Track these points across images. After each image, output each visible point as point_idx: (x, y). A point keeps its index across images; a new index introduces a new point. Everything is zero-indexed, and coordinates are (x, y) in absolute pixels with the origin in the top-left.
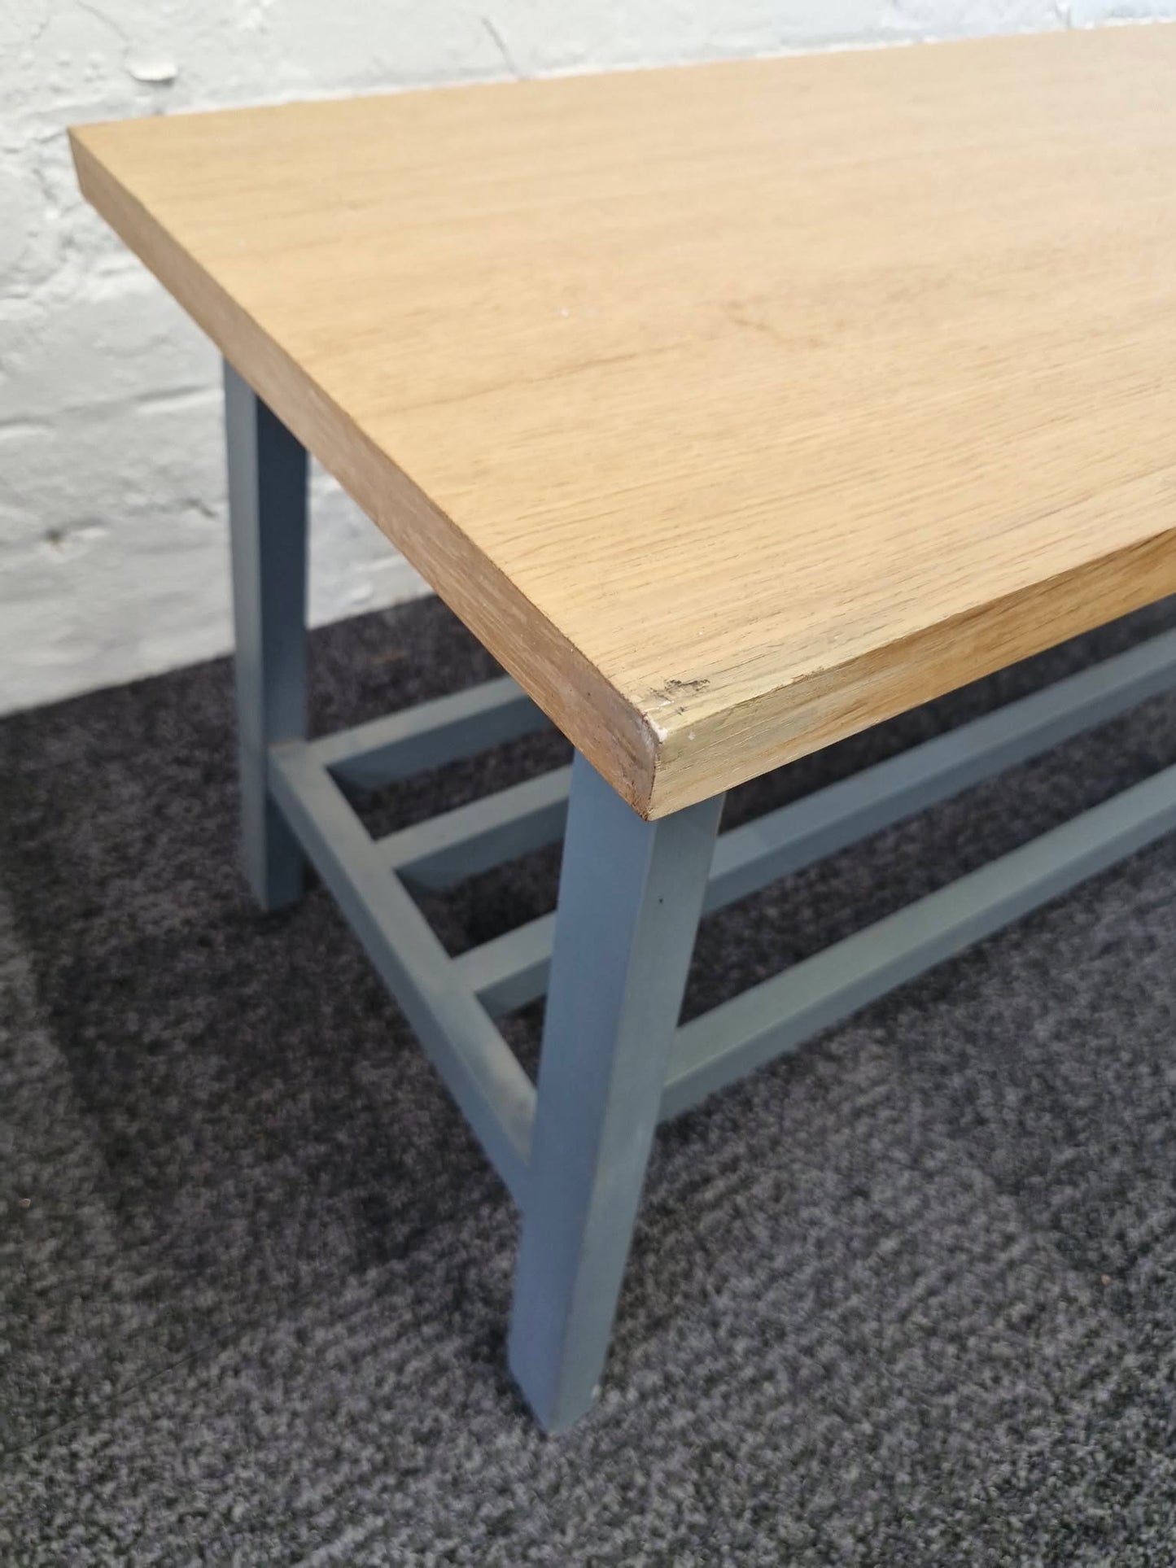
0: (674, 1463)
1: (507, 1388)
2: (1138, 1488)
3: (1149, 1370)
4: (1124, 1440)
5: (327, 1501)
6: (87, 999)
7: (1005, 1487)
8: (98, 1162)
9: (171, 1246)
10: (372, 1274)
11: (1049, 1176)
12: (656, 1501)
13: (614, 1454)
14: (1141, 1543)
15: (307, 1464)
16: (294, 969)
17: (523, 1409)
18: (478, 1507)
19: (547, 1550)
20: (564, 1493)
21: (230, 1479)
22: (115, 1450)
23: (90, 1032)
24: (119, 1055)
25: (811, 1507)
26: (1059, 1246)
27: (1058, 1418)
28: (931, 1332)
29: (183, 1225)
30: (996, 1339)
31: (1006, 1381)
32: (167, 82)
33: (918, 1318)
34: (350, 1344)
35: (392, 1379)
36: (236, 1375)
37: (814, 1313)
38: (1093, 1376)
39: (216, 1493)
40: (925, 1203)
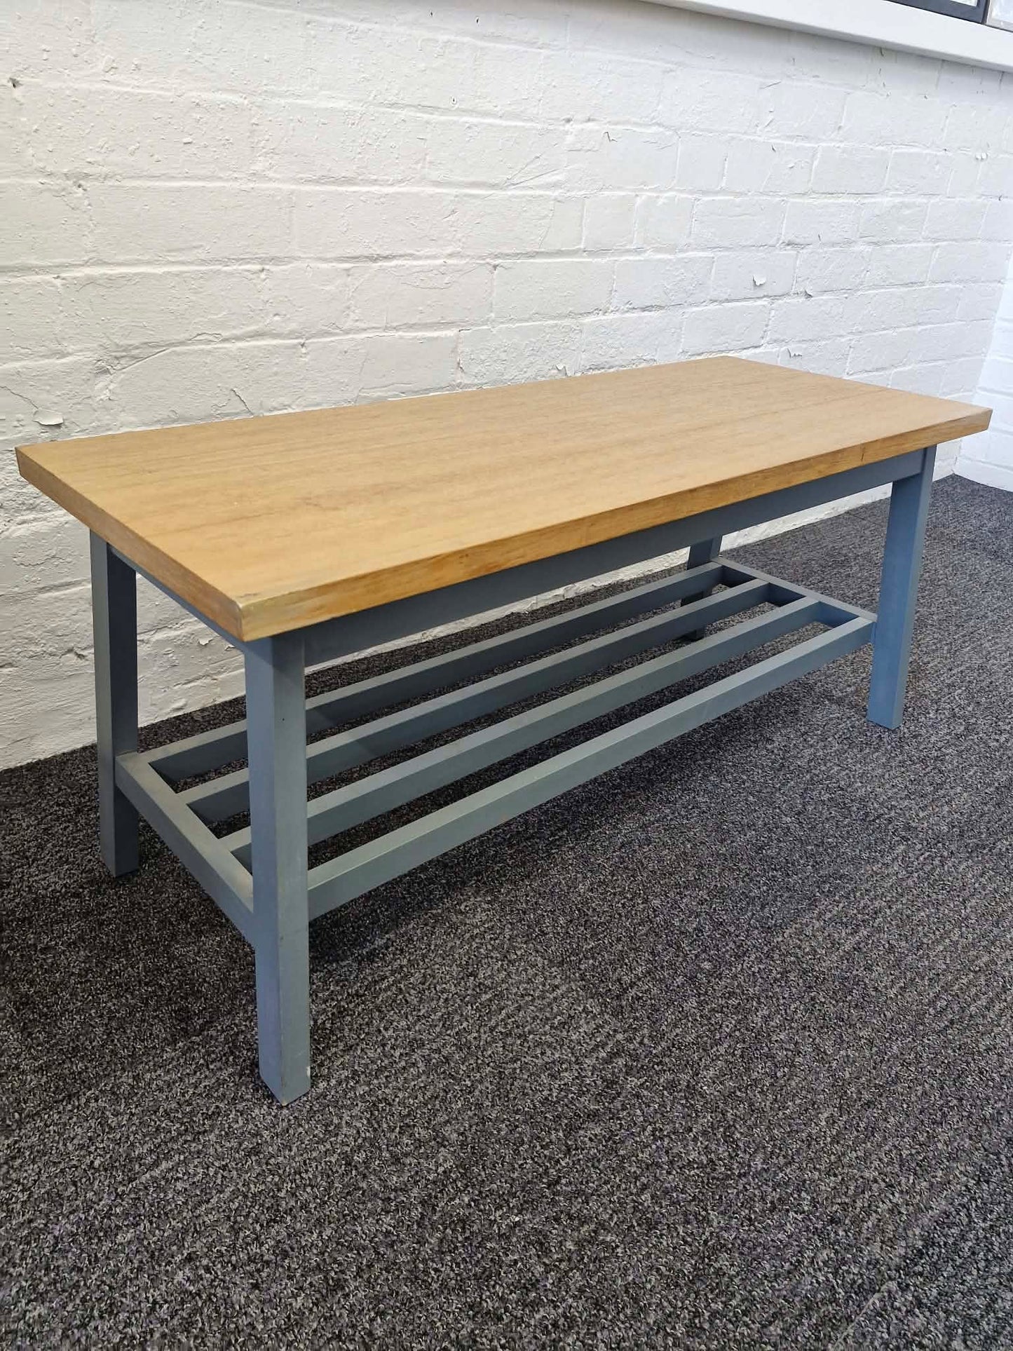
0: (356, 1111)
1: (260, 1087)
2: (619, 1094)
3: (630, 1040)
4: (613, 1073)
5: (151, 1151)
7: (545, 1101)
9: (57, 1044)
10: (180, 1044)
11: (581, 956)
12: (345, 1130)
13: (321, 1111)
14: (619, 1119)
16: (133, 904)
17: (271, 1096)
18: (240, 1144)
19: (281, 1158)
20: (291, 1131)
21: (92, 1149)
22: (22, 1144)
24: (22, 956)
25: (433, 1123)
26: (584, 988)
27: (577, 1067)
28: (508, 1034)
29: (63, 1034)
30: (545, 1034)
31: (549, 1053)
32: (58, 426)
33: (500, 1029)
34: (167, 1078)
35: (191, 1091)
36: (96, 1101)
37: (440, 1033)
38: (597, 1046)
39: (84, 1156)
40: (509, 975)
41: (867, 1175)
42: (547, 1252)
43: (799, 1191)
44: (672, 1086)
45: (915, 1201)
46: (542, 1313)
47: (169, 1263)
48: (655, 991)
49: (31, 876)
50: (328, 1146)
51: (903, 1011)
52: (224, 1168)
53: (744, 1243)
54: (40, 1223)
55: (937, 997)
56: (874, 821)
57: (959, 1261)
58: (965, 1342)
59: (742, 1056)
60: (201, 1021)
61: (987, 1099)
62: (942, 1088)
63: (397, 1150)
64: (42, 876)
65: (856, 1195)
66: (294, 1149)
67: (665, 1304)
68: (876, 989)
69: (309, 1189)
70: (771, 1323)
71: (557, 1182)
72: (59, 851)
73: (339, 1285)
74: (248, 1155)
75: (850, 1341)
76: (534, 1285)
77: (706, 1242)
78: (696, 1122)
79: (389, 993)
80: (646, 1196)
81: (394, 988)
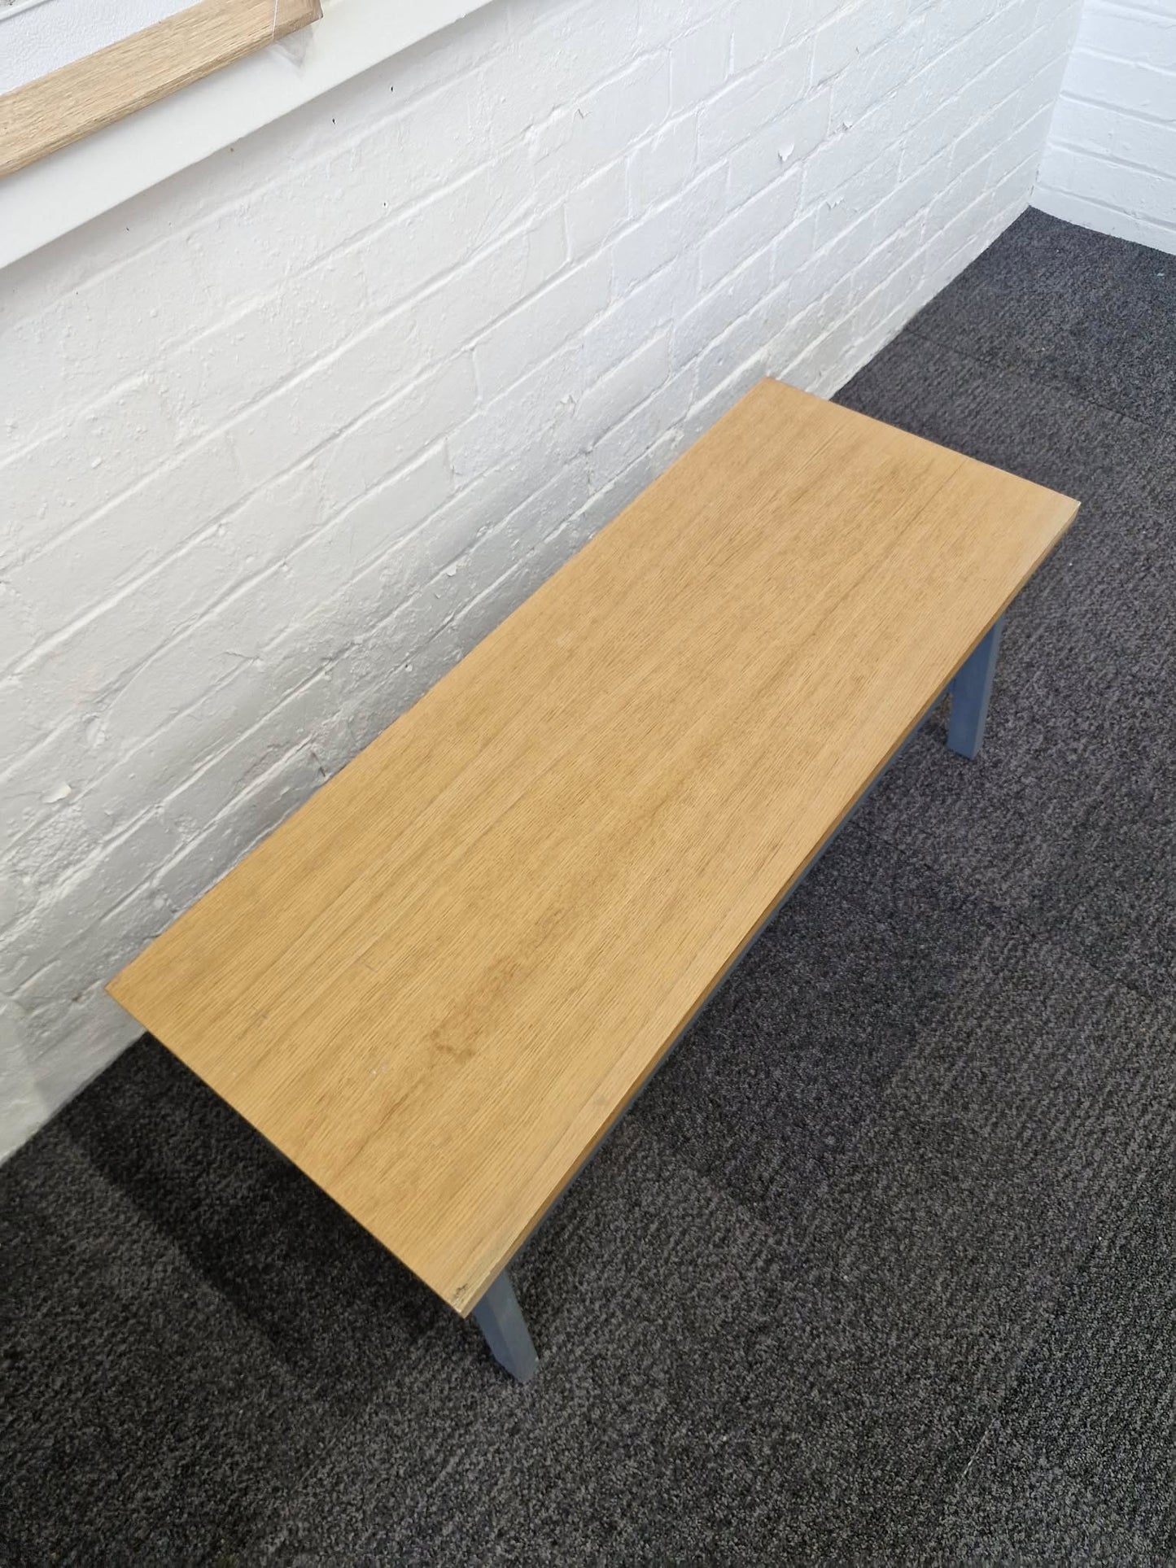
0: (580, 1373)
1: (499, 1369)
2: (779, 1301)
3: (779, 1243)
4: (772, 1281)
5: (437, 1451)
6: (219, 1257)
7: (724, 1324)
8: (267, 1341)
9: (321, 1368)
10: (420, 1342)
11: (723, 1158)
12: (577, 1392)
13: (554, 1379)
15: (423, 1440)
17: (509, 1376)
18: (503, 1427)
19: (537, 1431)
20: (537, 1405)
21: (393, 1460)
22: (337, 1469)
23: (230, 1274)
24: (250, 1281)
25: (643, 1367)
26: (733, 1195)
27: (742, 1282)
28: (680, 1264)
29: (322, 1356)
30: (711, 1254)
31: (717, 1275)
33: (673, 1259)
34: (422, 1379)
35: (447, 1387)
36: (377, 1415)
37: (626, 1276)
38: (755, 1256)
39: (389, 1469)
40: (667, 1197)
41: (974, 1331)
42: (751, 1460)
43: (926, 1359)
44: (819, 1281)
45: (1010, 1346)
46: (758, 1511)
47: (487, 1542)
48: (792, 1182)
49: (215, 1185)
50: (569, 1411)
51: (996, 1150)
52: (498, 1451)
53: (890, 1415)
54: (381, 1534)
55: (1024, 1127)
56: (961, 907)
57: (1043, 1391)
58: (1047, 1458)
59: (871, 1236)
60: (428, 1314)
61: (1064, 1231)
62: (1029, 1228)
63: (622, 1400)
64: (224, 1182)
65: (968, 1351)
66: (545, 1421)
67: (842, 1481)
68: (974, 1132)
69: (567, 1453)
70: (915, 1477)
71: (747, 1398)
72: (225, 1147)
73: (612, 1526)
74: (512, 1435)
75: (970, 1478)
76: (748, 1490)
77: (863, 1422)
78: (843, 1313)
79: (573, 1244)
80: (815, 1392)
81: (576, 1238)
